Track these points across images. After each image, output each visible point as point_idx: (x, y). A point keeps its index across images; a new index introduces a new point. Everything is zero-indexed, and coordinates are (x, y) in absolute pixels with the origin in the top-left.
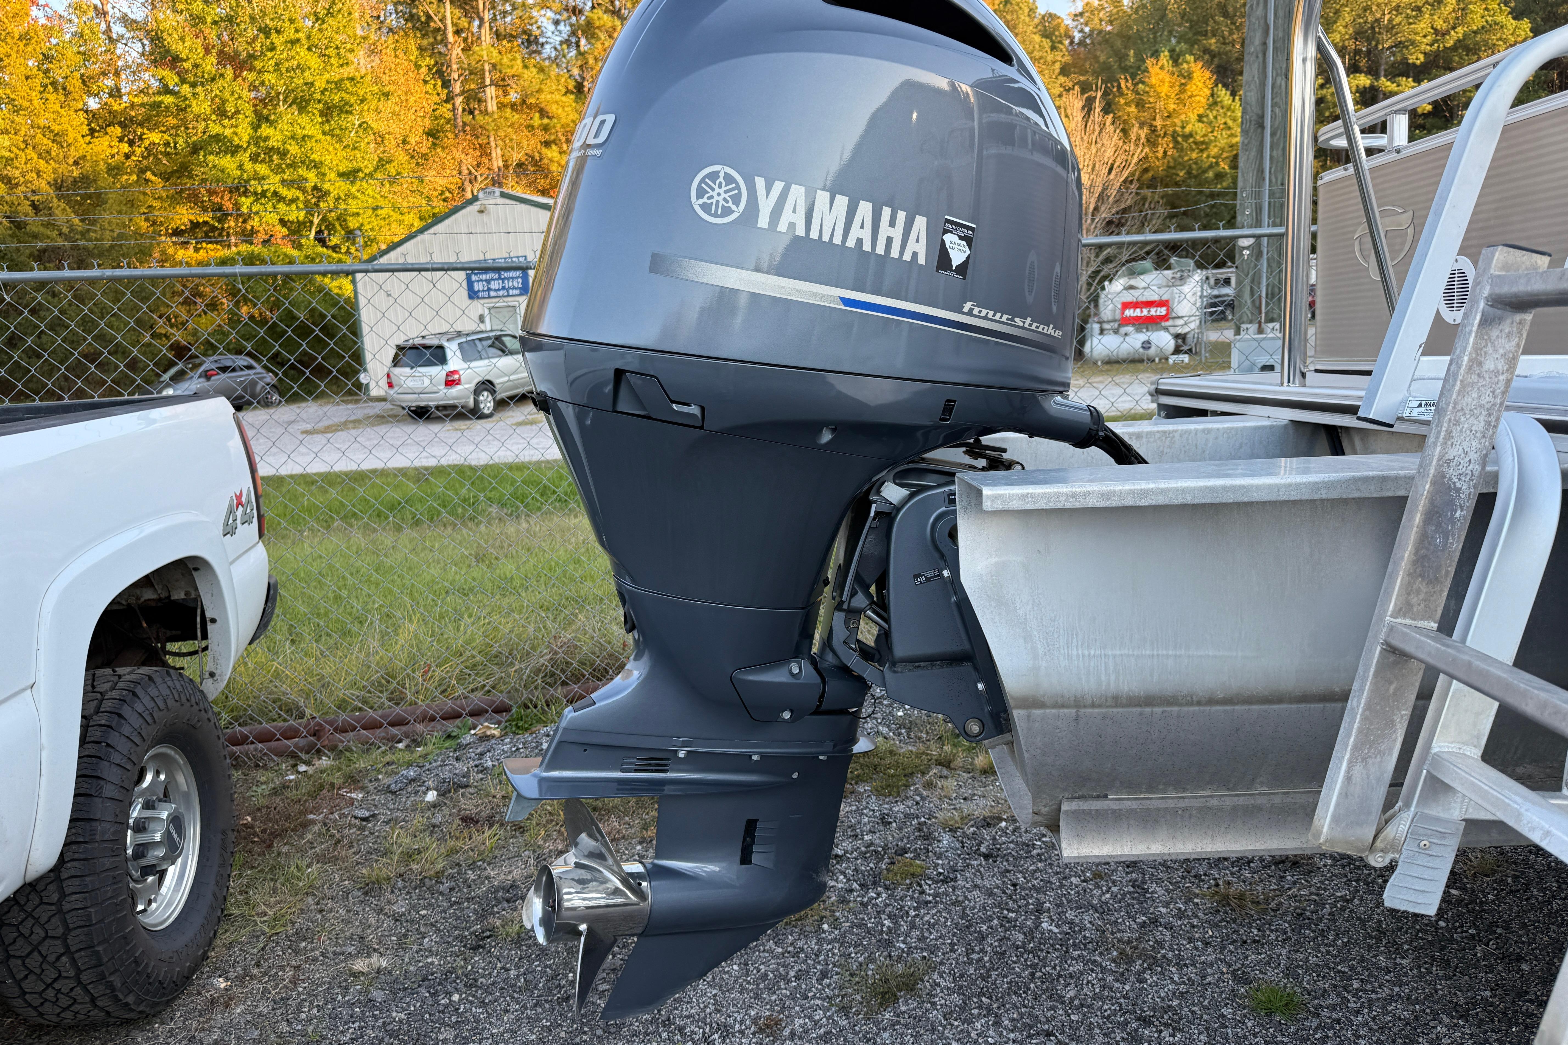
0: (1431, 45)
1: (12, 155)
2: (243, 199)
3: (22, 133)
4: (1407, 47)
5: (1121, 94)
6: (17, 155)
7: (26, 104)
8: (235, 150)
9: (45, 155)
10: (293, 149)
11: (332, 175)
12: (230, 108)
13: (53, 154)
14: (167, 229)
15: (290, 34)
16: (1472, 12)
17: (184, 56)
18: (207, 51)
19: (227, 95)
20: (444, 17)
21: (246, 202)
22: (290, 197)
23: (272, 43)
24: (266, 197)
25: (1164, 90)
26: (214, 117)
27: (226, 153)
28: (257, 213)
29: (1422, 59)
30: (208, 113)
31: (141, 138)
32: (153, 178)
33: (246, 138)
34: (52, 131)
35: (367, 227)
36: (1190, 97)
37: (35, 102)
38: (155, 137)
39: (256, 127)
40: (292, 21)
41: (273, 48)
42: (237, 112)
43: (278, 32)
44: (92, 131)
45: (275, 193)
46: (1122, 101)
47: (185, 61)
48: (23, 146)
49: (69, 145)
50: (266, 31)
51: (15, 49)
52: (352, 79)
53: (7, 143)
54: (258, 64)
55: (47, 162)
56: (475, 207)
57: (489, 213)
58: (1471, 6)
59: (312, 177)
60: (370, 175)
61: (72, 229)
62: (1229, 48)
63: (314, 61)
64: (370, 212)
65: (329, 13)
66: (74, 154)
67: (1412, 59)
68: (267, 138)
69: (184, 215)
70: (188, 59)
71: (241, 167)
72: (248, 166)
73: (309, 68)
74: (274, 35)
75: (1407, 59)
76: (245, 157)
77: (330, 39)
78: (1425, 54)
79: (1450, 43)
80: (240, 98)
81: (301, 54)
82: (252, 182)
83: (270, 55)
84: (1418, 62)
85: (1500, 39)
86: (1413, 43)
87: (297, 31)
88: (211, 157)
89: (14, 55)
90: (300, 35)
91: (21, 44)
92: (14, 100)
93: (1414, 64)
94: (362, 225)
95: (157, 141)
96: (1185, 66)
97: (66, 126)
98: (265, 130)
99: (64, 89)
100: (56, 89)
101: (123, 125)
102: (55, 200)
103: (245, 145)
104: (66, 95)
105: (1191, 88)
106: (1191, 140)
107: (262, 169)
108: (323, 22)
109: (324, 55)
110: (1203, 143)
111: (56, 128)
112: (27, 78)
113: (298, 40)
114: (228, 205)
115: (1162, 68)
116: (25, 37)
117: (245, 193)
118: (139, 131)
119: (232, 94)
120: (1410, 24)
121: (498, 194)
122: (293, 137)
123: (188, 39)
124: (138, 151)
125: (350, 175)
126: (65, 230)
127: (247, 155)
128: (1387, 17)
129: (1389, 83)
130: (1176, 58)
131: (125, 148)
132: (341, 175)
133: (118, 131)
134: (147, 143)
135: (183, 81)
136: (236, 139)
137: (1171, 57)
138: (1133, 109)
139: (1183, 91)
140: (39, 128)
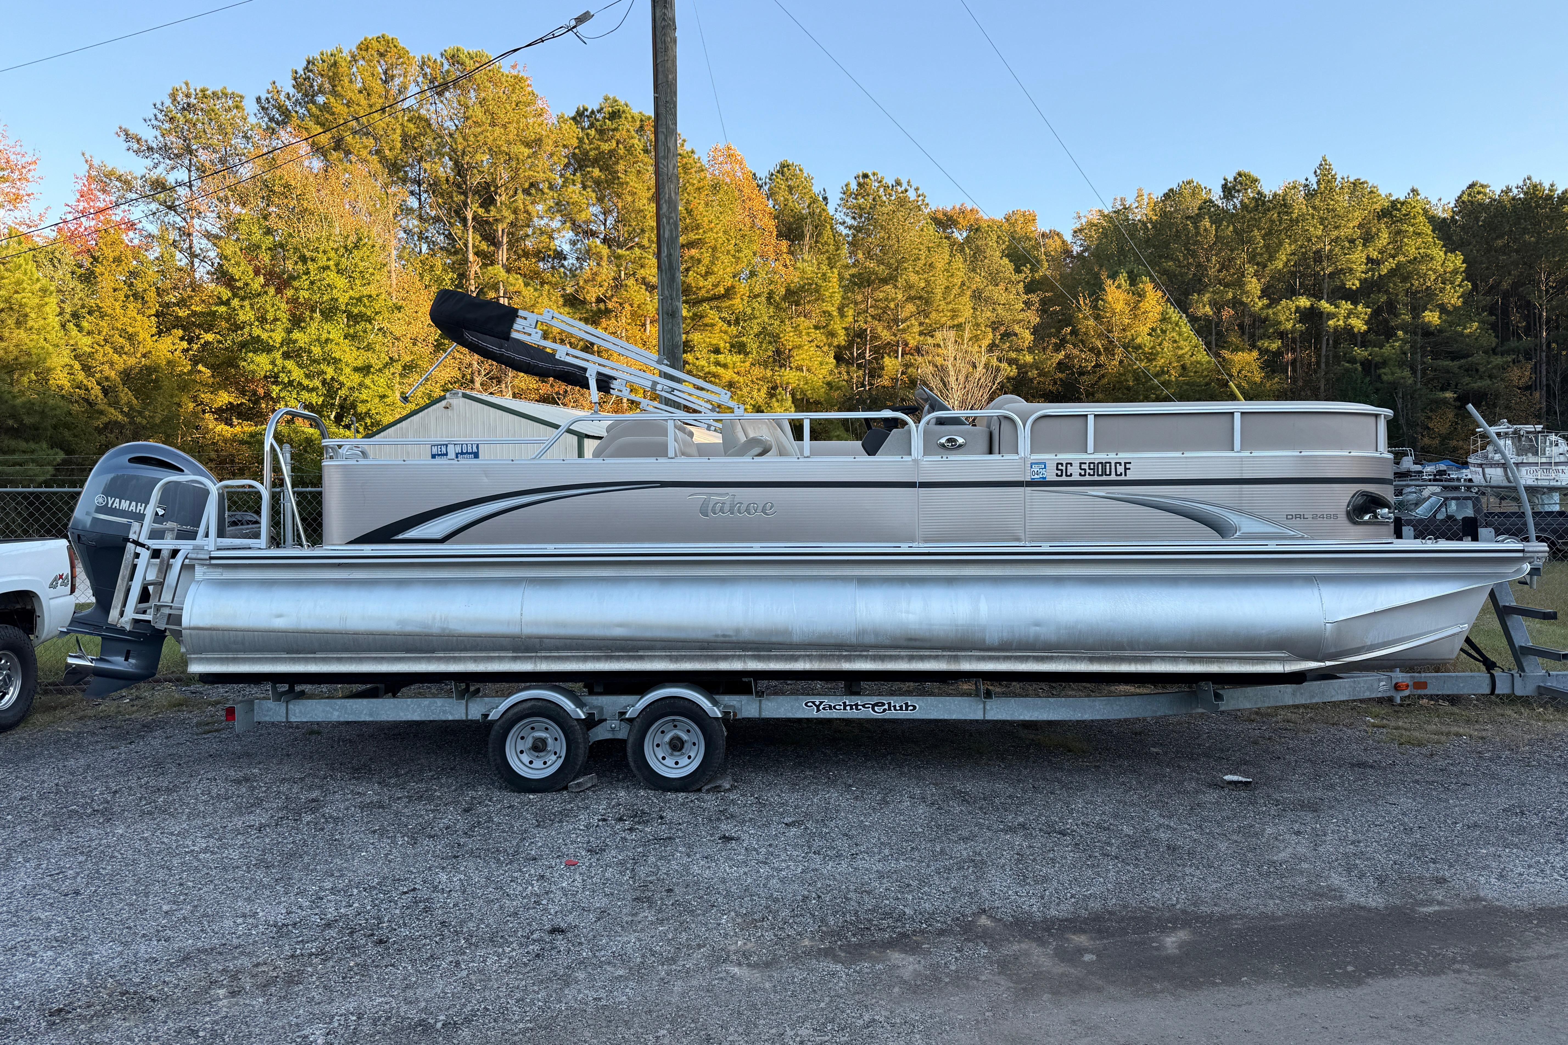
0: (1366, 273)
1: (93, 350)
2: (274, 387)
3: (104, 333)
4: (1344, 274)
5: (1080, 310)
6: (97, 350)
7: (110, 311)
8: (268, 349)
9: (119, 351)
10: (316, 350)
11: (347, 370)
12: (270, 316)
13: (126, 349)
14: (211, 408)
15: (322, 261)
16: (1406, 244)
17: (237, 277)
18: (257, 272)
19: (268, 307)
20: (467, 240)
21: (275, 390)
22: (311, 386)
23: (308, 269)
24: (292, 385)
25: (1119, 306)
26: (257, 323)
27: (263, 351)
28: (283, 398)
29: (1358, 285)
30: (252, 320)
31: (198, 338)
32: (203, 369)
33: (279, 340)
34: (127, 332)
35: (374, 412)
36: (1144, 313)
37: (117, 311)
38: (210, 337)
39: (289, 331)
40: (325, 252)
41: (307, 273)
42: (276, 319)
43: (313, 260)
44: (160, 333)
45: (300, 384)
46: (1081, 316)
47: (237, 281)
48: (103, 343)
49: (139, 343)
50: (304, 259)
51: (109, 269)
52: (370, 296)
53: (89, 343)
54: (296, 284)
55: (120, 356)
56: (444, 403)
57: (453, 409)
58: (1405, 240)
59: (330, 372)
60: (380, 370)
61: (131, 408)
62: (1185, 270)
63: (341, 282)
64: (377, 400)
65: (356, 247)
66: (142, 350)
67: (1349, 285)
68: (295, 341)
69: (224, 398)
70: (240, 279)
71: (273, 363)
72: (279, 362)
73: (336, 288)
74: (309, 263)
75: (1345, 284)
76: (278, 355)
77: (356, 265)
78: (1360, 280)
79: (1384, 272)
80: (279, 309)
81: (332, 276)
82: (281, 374)
83: (305, 277)
84: (1354, 287)
85: (1431, 269)
86: (1351, 270)
87: (329, 259)
88: (251, 355)
89: (107, 274)
90: (331, 263)
91: (114, 266)
92: (101, 308)
93: (1350, 289)
94: (370, 410)
95: (211, 340)
96: (1141, 285)
97: (137, 329)
98: (296, 335)
99: (143, 298)
100: (136, 299)
101: (184, 329)
102: (121, 386)
103: (278, 345)
104: (143, 304)
105: (1144, 305)
106: (1140, 351)
107: (290, 364)
108: (351, 253)
109: (350, 277)
110: (1151, 354)
111: (130, 330)
112: (115, 290)
113: (328, 267)
114: (261, 392)
115: (1119, 287)
116: (118, 260)
117: (276, 383)
118: (197, 332)
119: (273, 306)
120: (1346, 254)
121: (460, 394)
122: (318, 340)
123: (242, 264)
124: (195, 347)
125: (365, 370)
126: (126, 409)
127: (280, 353)
128: (1327, 248)
129: (1327, 305)
130: (1133, 280)
131: (185, 345)
132: (356, 369)
133: (180, 333)
134: (202, 341)
135: (235, 295)
136: (270, 341)
137: (1129, 277)
138: (1091, 322)
139: (1136, 308)
140: (118, 329)
